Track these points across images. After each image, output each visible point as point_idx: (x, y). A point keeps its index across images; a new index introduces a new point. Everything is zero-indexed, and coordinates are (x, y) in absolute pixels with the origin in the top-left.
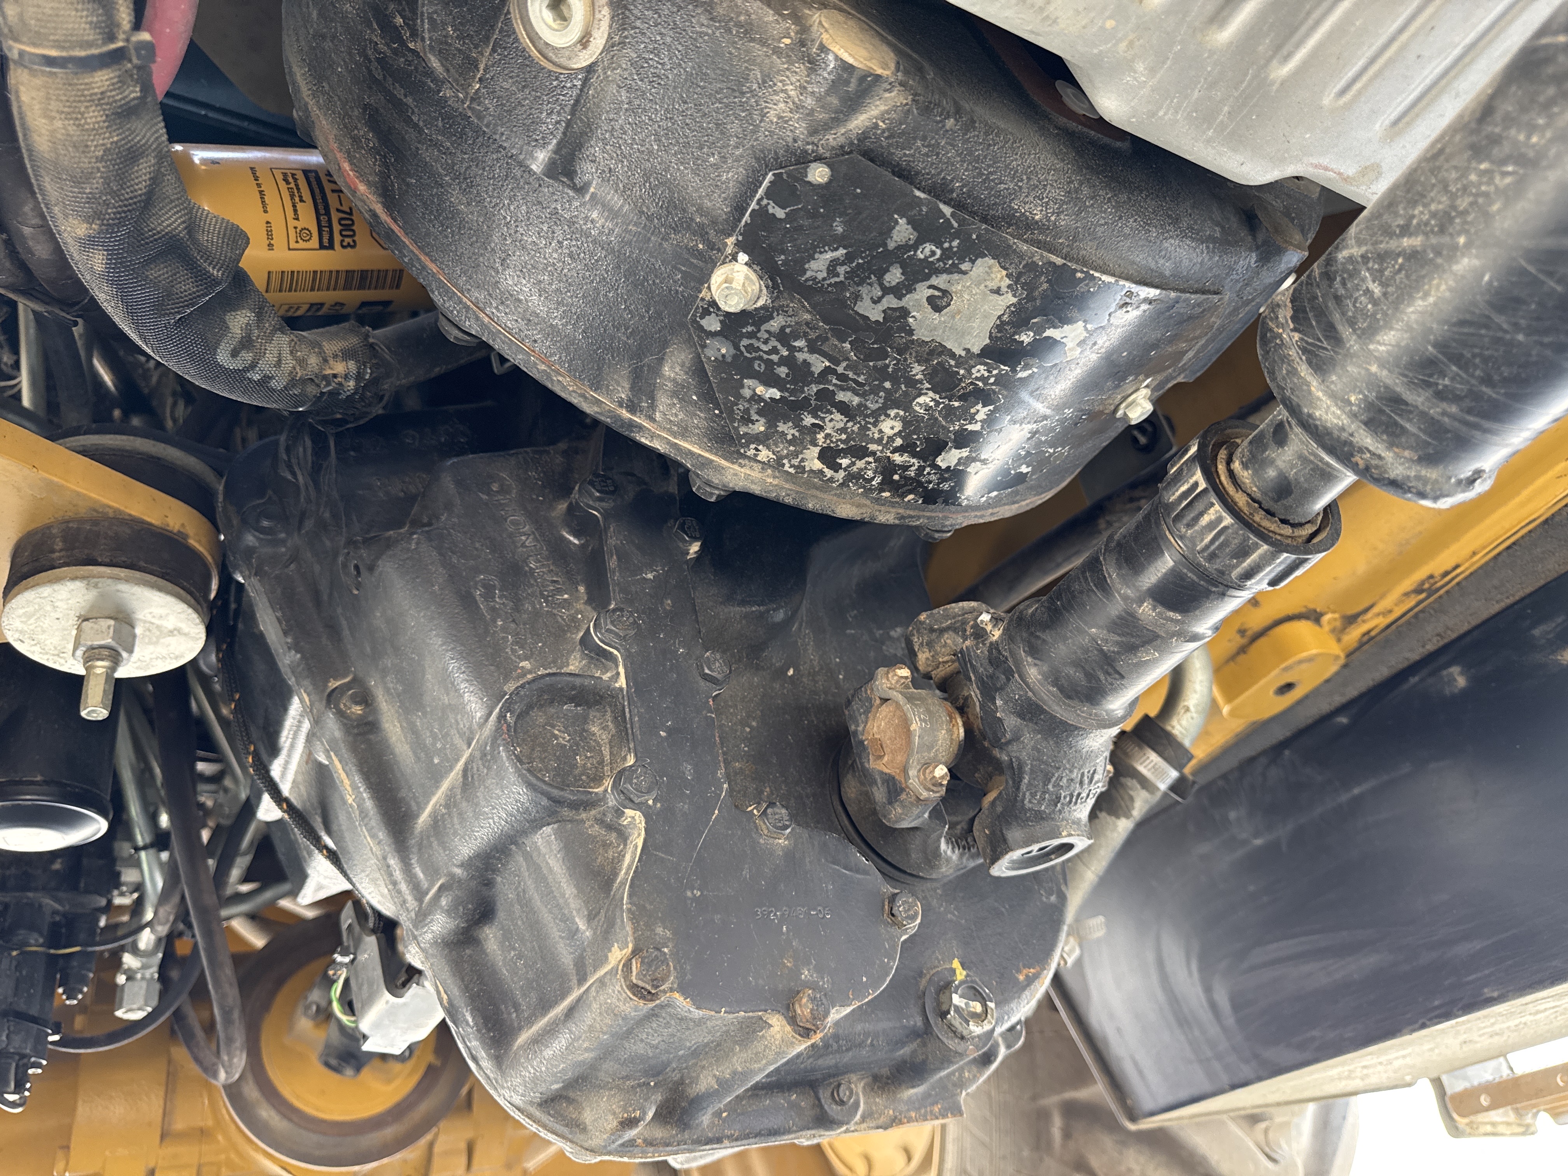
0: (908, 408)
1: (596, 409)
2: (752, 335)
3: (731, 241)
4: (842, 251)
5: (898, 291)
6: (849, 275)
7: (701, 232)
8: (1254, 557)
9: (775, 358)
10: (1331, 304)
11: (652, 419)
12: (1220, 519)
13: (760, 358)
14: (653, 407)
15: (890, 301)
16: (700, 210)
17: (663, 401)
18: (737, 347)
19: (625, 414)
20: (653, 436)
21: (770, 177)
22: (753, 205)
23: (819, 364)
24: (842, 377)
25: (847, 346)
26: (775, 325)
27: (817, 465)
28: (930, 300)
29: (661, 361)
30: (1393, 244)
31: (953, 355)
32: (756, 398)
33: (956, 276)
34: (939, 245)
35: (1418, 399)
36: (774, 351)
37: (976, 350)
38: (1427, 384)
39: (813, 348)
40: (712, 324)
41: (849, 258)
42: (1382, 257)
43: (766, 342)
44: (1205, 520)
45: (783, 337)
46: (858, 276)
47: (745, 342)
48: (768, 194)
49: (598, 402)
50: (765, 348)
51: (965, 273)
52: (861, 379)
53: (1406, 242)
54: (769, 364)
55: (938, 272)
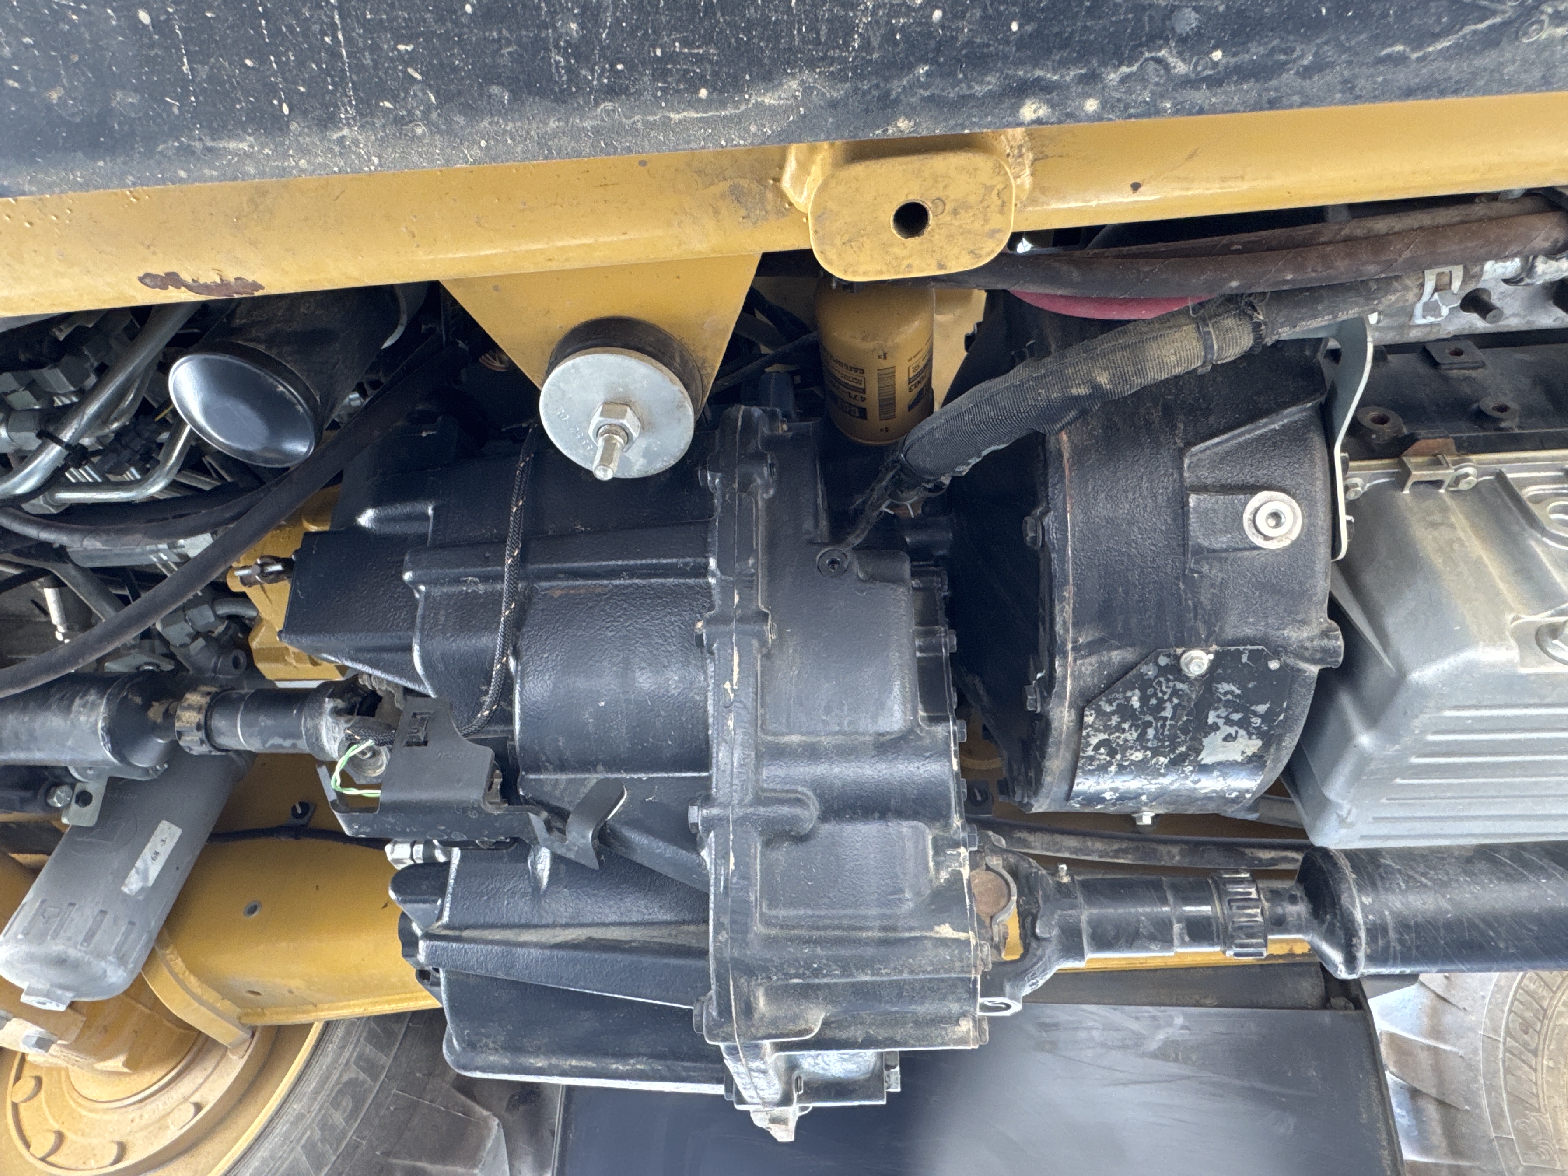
0: (1153, 757)
1: (1061, 632)
2: (1168, 680)
3: (1215, 647)
4: (1239, 692)
5: (1229, 722)
6: (1229, 700)
7: (1210, 633)
8: (1254, 941)
9: (1160, 695)
10: (1377, 877)
11: (1075, 660)
12: (1255, 916)
13: (1156, 690)
14: (1084, 657)
15: (1221, 722)
16: (1221, 627)
17: (1093, 659)
18: (1156, 677)
19: (1070, 646)
20: (1064, 666)
21: (1260, 647)
22: (1241, 648)
23: (1168, 713)
24: (1163, 726)
25: (1185, 718)
26: (1180, 686)
27: (1094, 741)
28: (1230, 735)
29: (1118, 648)
30: (1416, 876)
31: (1197, 756)
32: (1128, 699)
33: (1247, 737)
34: (1262, 723)
35: (1392, 934)
36: (1164, 693)
37: (1203, 762)
38: (1401, 934)
39: (1175, 708)
40: (1163, 661)
41: (1238, 696)
42: (1410, 877)
43: (1168, 687)
44: (1249, 911)
45: (1175, 693)
46: (1228, 704)
47: (1162, 679)
48: (1251, 651)
49: (1067, 631)
50: (1164, 689)
51: (1250, 738)
52: (1166, 733)
53: (1423, 879)
54: (1155, 695)
55: (1247, 730)
